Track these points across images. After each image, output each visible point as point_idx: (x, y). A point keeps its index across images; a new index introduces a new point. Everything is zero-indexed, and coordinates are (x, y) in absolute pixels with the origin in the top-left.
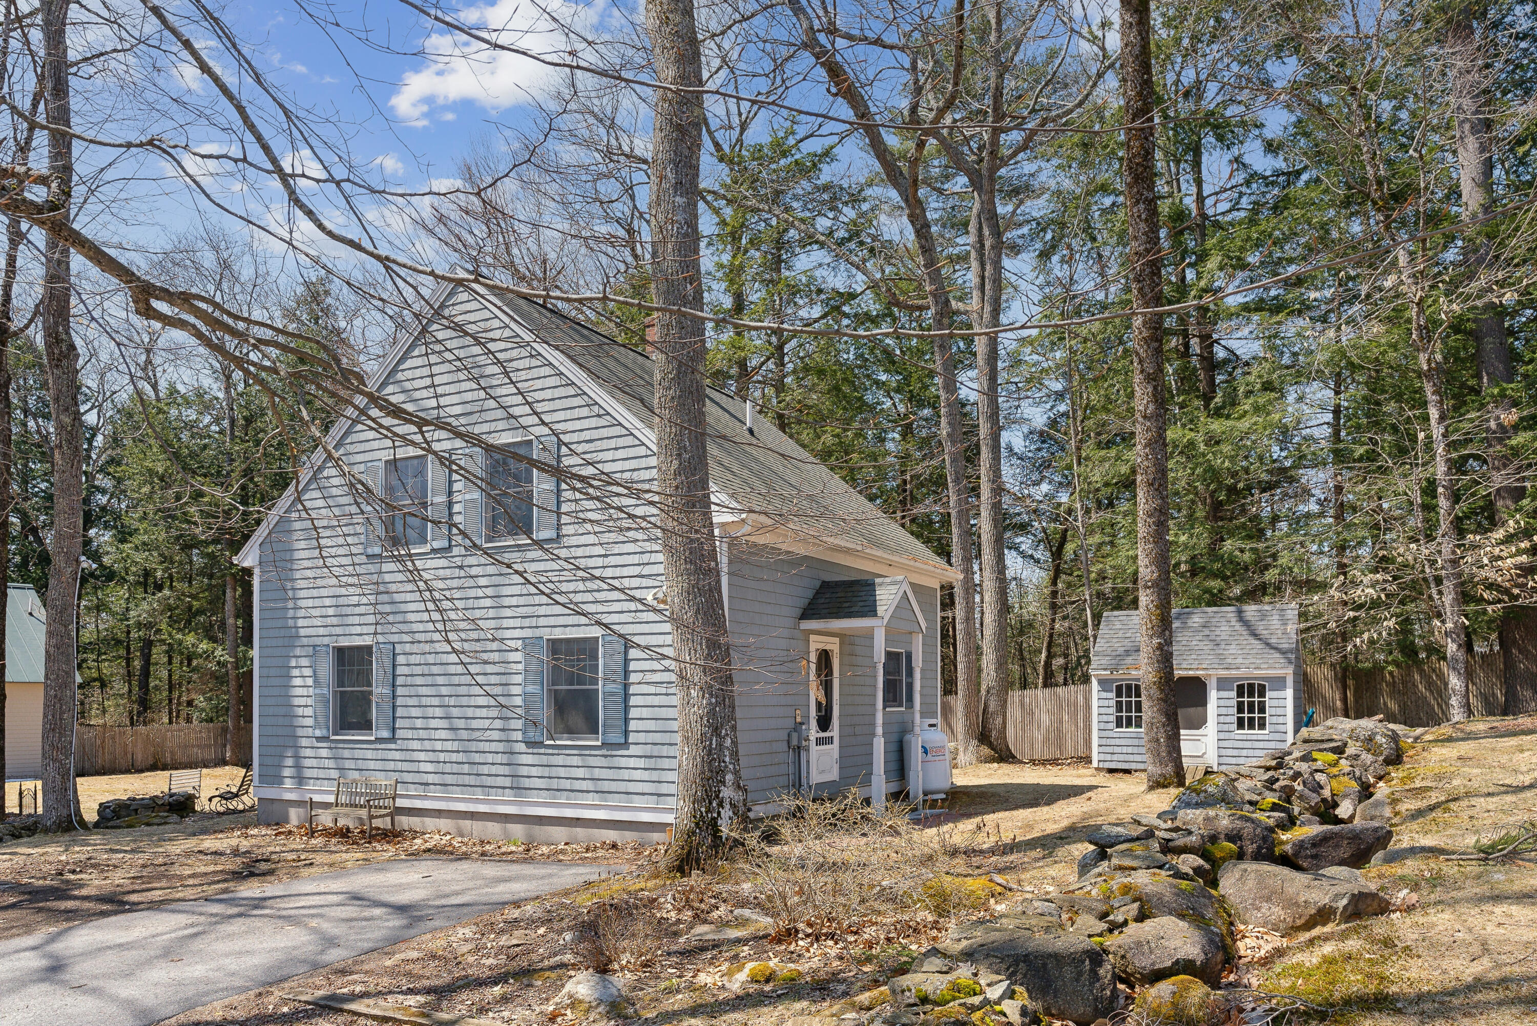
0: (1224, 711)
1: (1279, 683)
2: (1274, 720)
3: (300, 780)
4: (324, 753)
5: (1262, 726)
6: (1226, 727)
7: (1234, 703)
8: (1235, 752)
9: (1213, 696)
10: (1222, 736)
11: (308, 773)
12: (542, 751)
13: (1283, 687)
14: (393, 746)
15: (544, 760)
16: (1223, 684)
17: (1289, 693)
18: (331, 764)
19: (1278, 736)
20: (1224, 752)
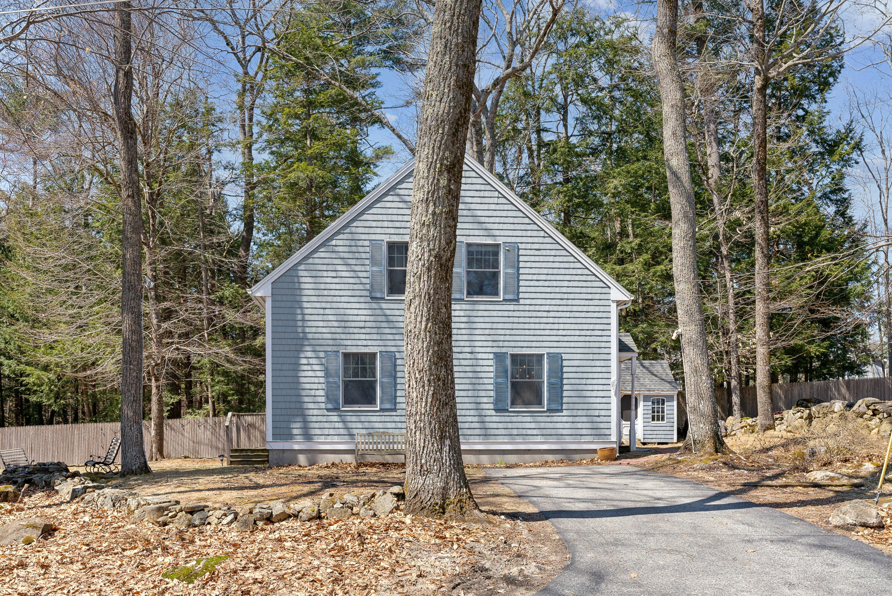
0: (646, 412)
1: (670, 398)
2: (669, 416)
3: (308, 437)
4: (335, 419)
5: (663, 419)
6: (647, 420)
7: (650, 408)
8: (651, 432)
9: (641, 404)
10: (646, 424)
11: (313, 432)
12: (507, 414)
13: (673, 401)
14: (394, 413)
15: (508, 419)
16: (646, 398)
17: (675, 403)
18: (340, 425)
19: (670, 424)
20: (646, 432)
